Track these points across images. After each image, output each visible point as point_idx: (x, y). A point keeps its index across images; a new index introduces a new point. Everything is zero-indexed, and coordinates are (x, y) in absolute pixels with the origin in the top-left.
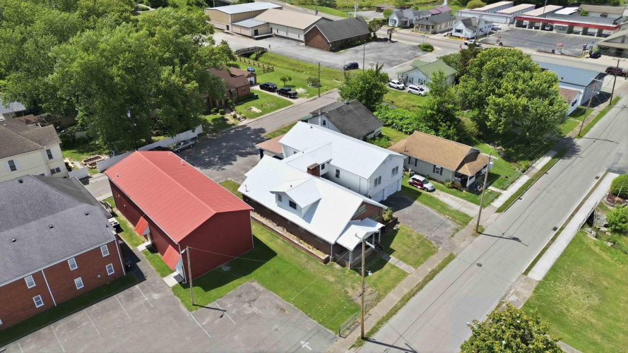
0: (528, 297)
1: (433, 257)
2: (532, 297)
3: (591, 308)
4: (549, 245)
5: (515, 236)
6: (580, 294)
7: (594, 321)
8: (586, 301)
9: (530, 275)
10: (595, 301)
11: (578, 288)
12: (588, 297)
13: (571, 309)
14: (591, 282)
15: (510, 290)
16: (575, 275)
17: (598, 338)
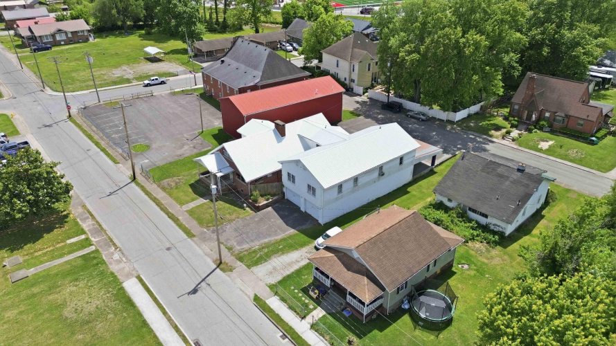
0: (110, 267)
1: (195, 223)
2: (109, 269)
3: (64, 305)
4: (169, 319)
5: (199, 293)
6: (84, 305)
7: (51, 297)
8: (73, 305)
9: (135, 280)
10: (67, 312)
11: (92, 308)
12: (76, 309)
13: (74, 288)
14: (91, 325)
15: (127, 259)
16: (109, 316)
17: (36, 290)
